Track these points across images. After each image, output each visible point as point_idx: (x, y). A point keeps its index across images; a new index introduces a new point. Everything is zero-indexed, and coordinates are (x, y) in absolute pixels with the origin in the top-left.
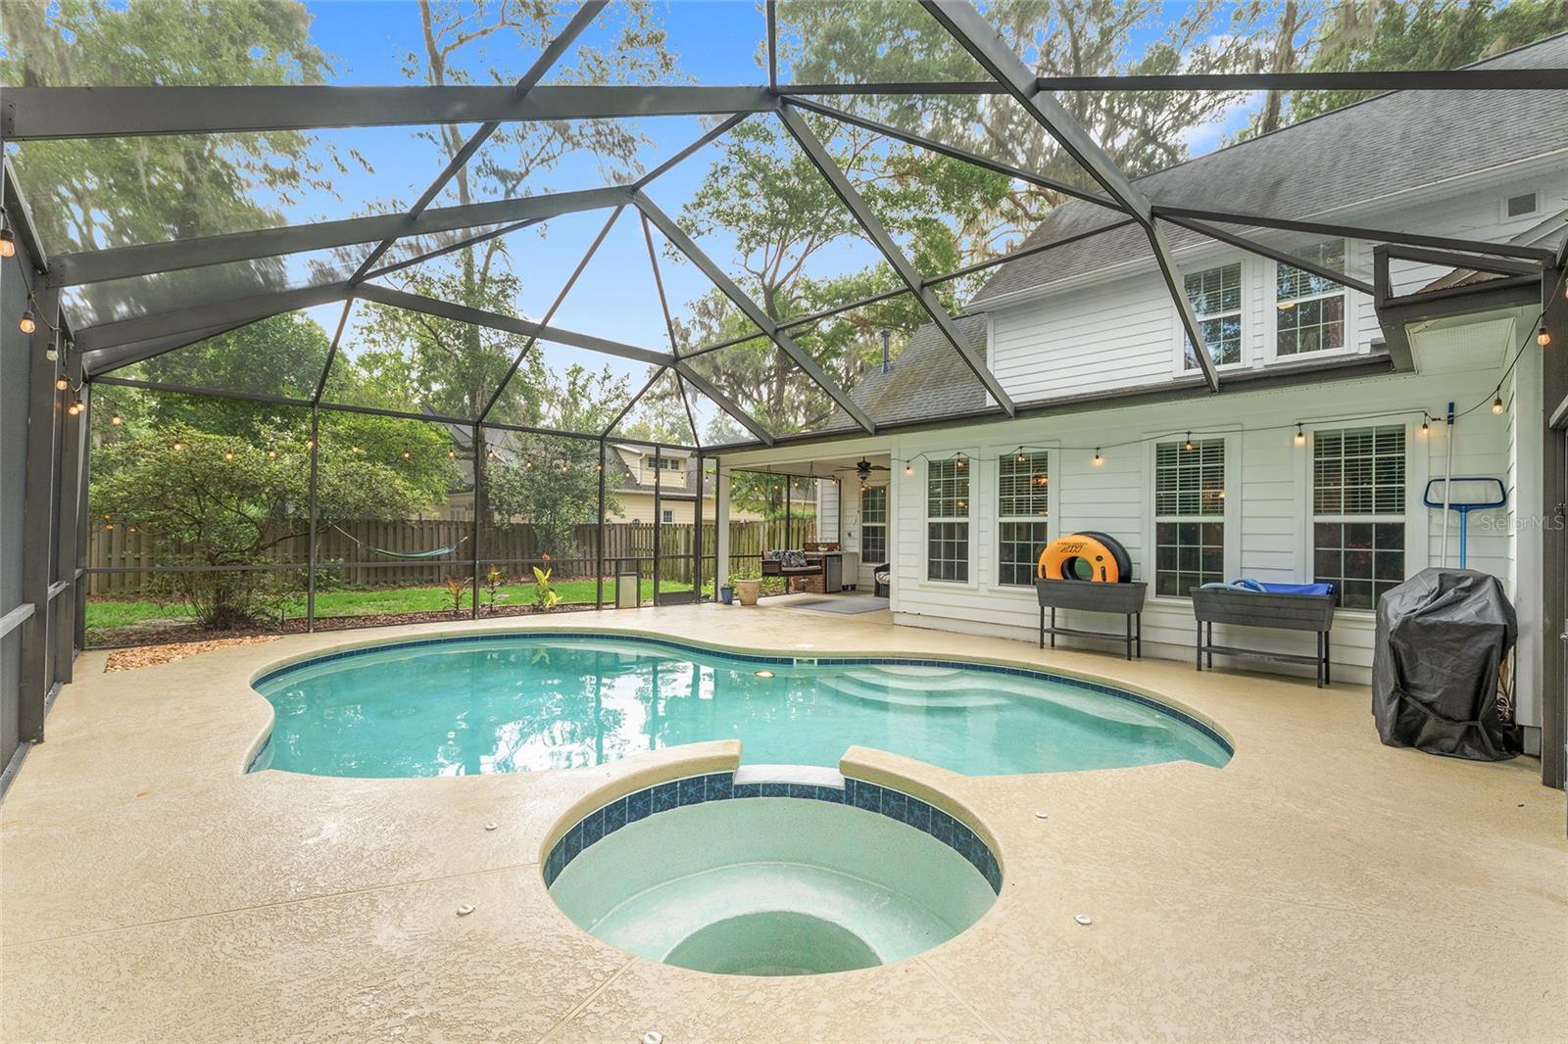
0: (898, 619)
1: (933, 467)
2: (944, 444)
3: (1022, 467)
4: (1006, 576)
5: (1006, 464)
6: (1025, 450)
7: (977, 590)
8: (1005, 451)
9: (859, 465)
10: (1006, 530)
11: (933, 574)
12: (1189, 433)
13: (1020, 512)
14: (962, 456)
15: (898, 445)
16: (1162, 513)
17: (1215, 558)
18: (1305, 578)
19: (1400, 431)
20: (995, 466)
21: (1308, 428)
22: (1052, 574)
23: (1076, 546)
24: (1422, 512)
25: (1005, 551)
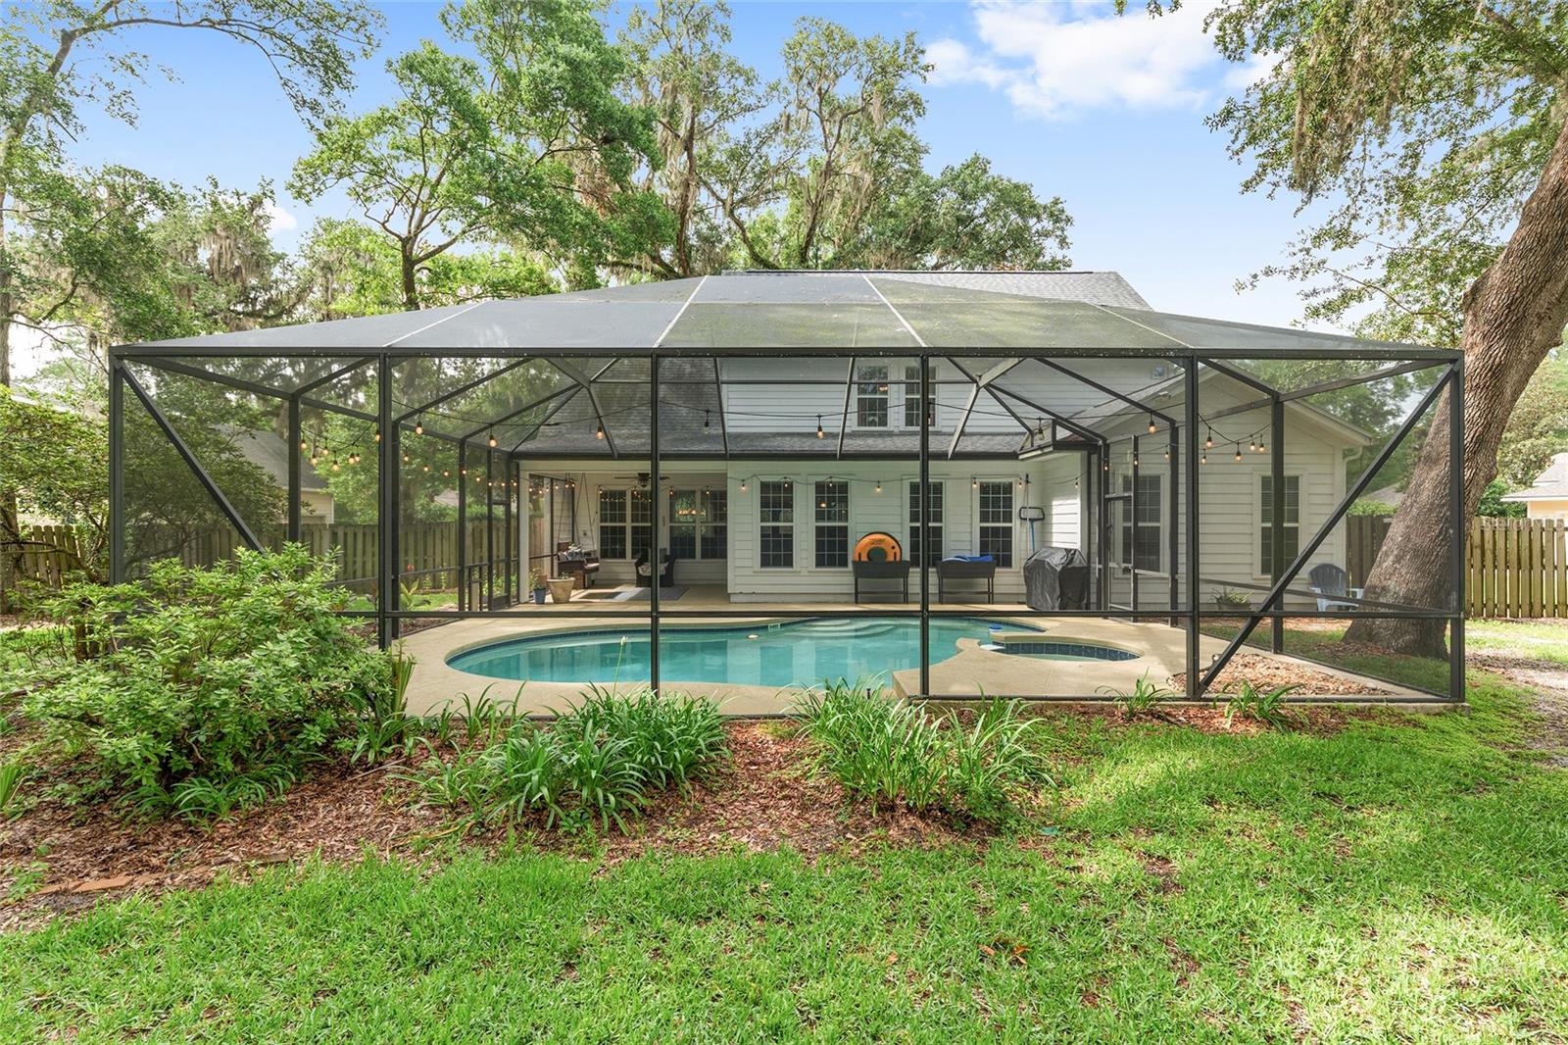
0: (733, 599)
1: (765, 487)
2: (774, 472)
3: (831, 490)
4: (820, 561)
5: (820, 487)
6: (834, 480)
7: (800, 572)
8: (820, 479)
9: (638, 476)
10: (820, 531)
11: (765, 563)
13: (829, 519)
14: (788, 480)
15: (735, 469)
16: (911, 521)
17: (938, 545)
18: (977, 554)
19: (1011, 485)
20: (813, 489)
21: (978, 481)
22: (864, 558)
23: (880, 541)
24: (1018, 522)
25: (819, 546)
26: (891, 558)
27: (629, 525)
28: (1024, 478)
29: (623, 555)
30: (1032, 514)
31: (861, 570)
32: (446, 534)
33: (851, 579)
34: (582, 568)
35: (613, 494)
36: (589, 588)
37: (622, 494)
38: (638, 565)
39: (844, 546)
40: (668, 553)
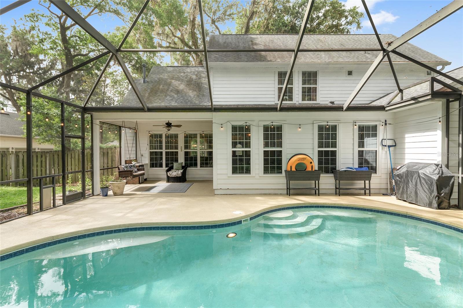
0: (217, 192)
1: (234, 128)
3: (272, 130)
4: (266, 170)
5: (266, 129)
6: (274, 124)
7: (254, 177)
8: (266, 123)
9: (166, 124)
10: (266, 153)
11: (234, 171)
12: (328, 122)
13: (271, 146)
14: (247, 124)
15: (217, 117)
16: (319, 147)
17: (334, 161)
18: (356, 166)
19: (376, 126)
20: (262, 129)
21: (357, 124)
22: (294, 169)
23: (304, 159)
24: (381, 147)
25: (266, 161)
26: (309, 169)
27: (164, 151)
28: (384, 122)
29: (161, 166)
30: (390, 143)
31: (291, 176)
32: (73, 156)
33: (285, 181)
34: (131, 174)
35: (156, 136)
36: (142, 183)
37: (161, 136)
38: (168, 171)
39: (280, 162)
40: (184, 165)
